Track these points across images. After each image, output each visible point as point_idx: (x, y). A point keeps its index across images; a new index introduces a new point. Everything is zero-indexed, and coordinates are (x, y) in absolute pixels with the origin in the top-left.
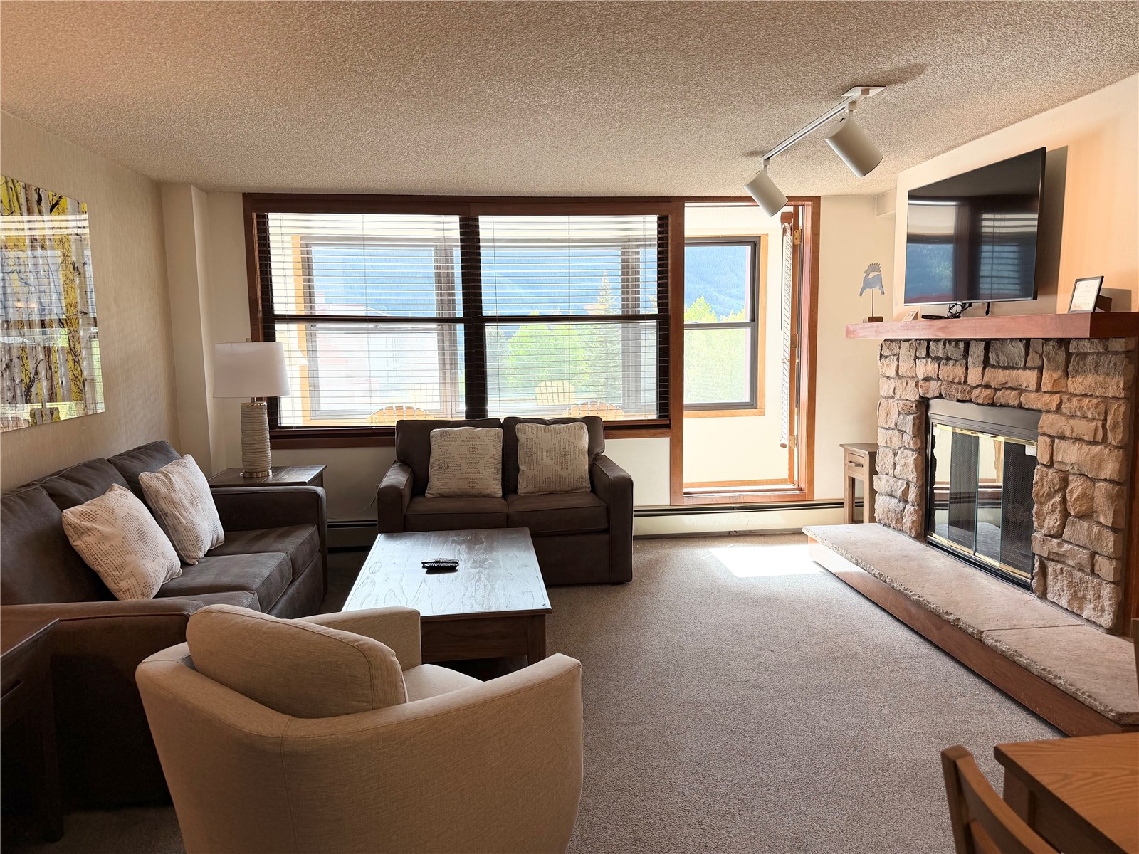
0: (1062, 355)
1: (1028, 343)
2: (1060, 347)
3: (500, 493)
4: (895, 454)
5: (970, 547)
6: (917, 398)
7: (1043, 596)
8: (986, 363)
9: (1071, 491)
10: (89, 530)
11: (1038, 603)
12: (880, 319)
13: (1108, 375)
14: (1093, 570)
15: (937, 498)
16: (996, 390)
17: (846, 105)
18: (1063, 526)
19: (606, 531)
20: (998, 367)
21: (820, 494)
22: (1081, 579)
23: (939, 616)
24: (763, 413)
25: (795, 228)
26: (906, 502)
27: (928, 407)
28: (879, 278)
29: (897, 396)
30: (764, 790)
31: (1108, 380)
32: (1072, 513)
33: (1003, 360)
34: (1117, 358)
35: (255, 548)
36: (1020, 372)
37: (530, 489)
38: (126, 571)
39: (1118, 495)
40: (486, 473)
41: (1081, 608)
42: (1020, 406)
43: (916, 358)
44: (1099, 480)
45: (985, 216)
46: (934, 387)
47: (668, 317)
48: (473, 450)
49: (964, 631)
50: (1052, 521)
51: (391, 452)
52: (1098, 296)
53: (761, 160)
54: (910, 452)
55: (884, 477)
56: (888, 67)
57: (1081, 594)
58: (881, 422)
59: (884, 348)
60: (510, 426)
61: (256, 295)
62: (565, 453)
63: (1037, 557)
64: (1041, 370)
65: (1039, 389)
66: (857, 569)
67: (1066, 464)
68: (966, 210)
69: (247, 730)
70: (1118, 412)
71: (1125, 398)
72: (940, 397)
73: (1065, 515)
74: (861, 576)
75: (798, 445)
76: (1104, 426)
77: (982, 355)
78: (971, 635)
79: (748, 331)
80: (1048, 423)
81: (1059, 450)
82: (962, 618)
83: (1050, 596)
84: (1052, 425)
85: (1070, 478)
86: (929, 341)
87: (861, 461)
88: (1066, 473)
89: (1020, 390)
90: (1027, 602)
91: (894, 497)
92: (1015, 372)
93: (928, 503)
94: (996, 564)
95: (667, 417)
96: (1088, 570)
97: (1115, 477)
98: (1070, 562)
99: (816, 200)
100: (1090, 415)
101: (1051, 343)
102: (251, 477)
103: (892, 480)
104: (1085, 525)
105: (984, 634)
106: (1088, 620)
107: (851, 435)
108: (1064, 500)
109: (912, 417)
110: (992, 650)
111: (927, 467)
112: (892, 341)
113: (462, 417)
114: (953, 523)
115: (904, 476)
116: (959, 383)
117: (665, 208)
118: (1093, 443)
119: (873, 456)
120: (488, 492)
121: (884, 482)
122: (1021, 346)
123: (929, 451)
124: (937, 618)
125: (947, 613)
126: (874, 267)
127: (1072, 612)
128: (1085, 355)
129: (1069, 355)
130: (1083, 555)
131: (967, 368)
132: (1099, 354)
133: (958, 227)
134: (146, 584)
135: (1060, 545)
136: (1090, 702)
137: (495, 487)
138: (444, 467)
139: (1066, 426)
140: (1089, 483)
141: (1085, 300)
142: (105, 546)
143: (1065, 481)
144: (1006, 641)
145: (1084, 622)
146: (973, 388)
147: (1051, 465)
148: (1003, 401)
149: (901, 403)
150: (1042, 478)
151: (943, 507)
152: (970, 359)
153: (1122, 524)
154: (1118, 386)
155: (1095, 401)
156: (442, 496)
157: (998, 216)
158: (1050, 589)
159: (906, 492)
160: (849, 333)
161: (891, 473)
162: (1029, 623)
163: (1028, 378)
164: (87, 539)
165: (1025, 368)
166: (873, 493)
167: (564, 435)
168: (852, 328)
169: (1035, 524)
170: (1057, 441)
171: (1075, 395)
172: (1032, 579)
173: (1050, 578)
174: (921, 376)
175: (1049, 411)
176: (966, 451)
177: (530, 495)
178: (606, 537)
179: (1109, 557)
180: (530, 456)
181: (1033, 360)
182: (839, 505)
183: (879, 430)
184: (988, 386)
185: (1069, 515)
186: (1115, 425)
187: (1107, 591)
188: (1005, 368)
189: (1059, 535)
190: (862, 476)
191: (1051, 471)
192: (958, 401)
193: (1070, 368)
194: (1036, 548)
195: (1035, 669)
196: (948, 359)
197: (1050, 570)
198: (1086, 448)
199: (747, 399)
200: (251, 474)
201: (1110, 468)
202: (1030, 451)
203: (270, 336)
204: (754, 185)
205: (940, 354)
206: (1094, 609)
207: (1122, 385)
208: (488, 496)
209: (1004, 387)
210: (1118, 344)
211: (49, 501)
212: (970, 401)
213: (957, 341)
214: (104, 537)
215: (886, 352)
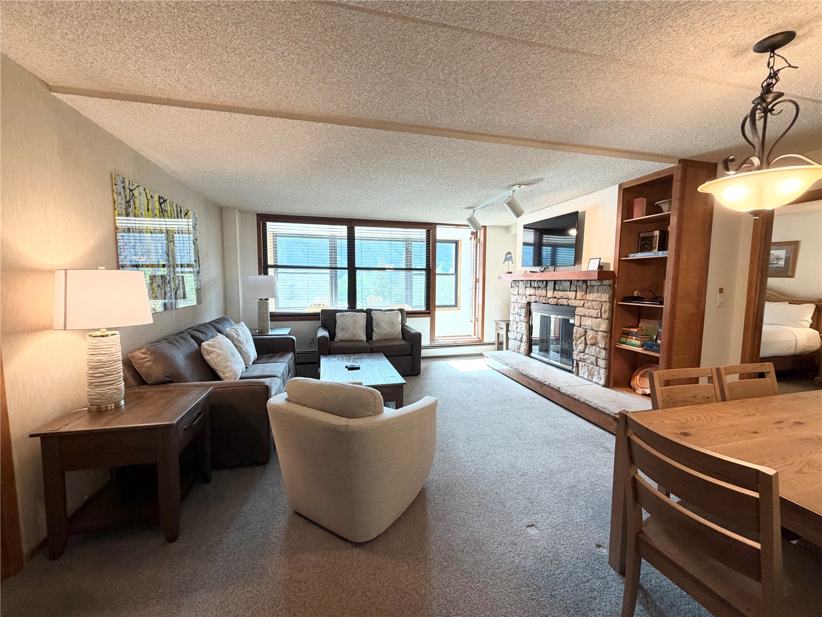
0: (584, 286)
1: (571, 282)
2: (584, 283)
3: (365, 340)
4: (517, 324)
5: (547, 358)
6: (526, 302)
7: (578, 374)
8: (555, 289)
9: (588, 335)
10: (213, 351)
11: (576, 377)
12: (511, 273)
13: (602, 293)
14: (597, 364)
15: (533, 341)
16: (559, 299)
17: (511, 191)
18: (585, 348)
19: (411, 354)
20: (559, 290)
21: (485, 341)
22: (592, 368)
23: (542, 383)
24: (459, 309)
25: (476, 237)
26: (521, 341)
27: (530, 306)
28: (511, 257)
29: (518, 302)
30: (494, 448)
31: (602, 295)
32: (589, 343)
33: (561, 288)
34: (606, 287)
35: (271, 361)
36: (568, 292)
37: (378, 338)
38: (228, 369)
39: (606, 337)
40: (360, 331)
41: (592, 378)
42: (568, 305)
43: (526, 287)
44: (599, 331)
45: (544, 236)
46: (533, 299)
47: (429, 269)
48: (355, 322)
49: (552, 388)
50: (581, 347)
51: (319, 323)
52: (599, 265)
53: (472, 210)
54: (523, 323)
55: (512, 333)
56: (531, 178)
57: (592, 373)
58: (511, 311)
59: (513, 284)
60: (369, 312)
61: (261, 256)
62: (392, 323)
63: (575, 360)
64: (576, 291)
65: (575, 298)
66: (507, 368)
67: (586, 326)
68: (538, 234)
69: (333, 423)
70: (606, 306)
71: (608, 301)
72: (536, 302)
73: (586, 344)
74: (508, 370)
75: (477, 321)
76: (601, 312)
77: (553, 286)
78: (555, 389)
79: (454, 276)
80: (579, 311)
81: (583, 321)
82: (551, 383)
83: (580, 374)
84: (581, 312)
85: (588, 331)
86: (531, 281)
87: (502, 327)
88: (586, 329)
89: (568, 299)
90: (572, 377)
91: (517, 340)
92: (566, 292)
93: (530, 343)
94: (558, 364)
95: (429, 309)
96: (595, 364)
97: (605, 330)
98: (588, 361)
99: (485, 227)
100: (595, 308)
101: (580, 282)
102: (262, 332)
103: (516, 334)
104: (594, 347)
105: (561, 389)
106: (595, 382)
107: (498, 317)
108: (585, 339)
109: (524, 309)
110: (564, 394)
111: (530, 329)
112: (516, 281)
113: (347, 309)
114: (541, 350)
115: (521, 332)
116: (544, 297)
117: (429, 227)
118: (597, 318)
119: (508, 325)
120: (361, 339)
121: (513, 334)
122: (569, 283)
123: (530, 322)
124: (541, 384)
125: (545, 382)
126: (509, 253)
127: (589, 380)
128: (593, 286)
129: (587, 286)
130: (593, 359)
131: (547, 291)
132: (598, 286)
133: (535, 240)
134: (236, 374)
135: (584, 355)
136: (604, 410)
137: (364, 338)
138: (343, 329)
139: (586, 312)
140: (595, 332)
141: (594, 266)
142: (219, 359)
143: (586, 332)
144: (569, 391)
145: (593, 383)
146: (549, 298)
147: (580, 326)
148: (561, 303)
149: (520, 304)
150: (577, 331)
151: (536, 344)
152: (548, 288)
153: (608, 347)
154: (606, 297)
155: (598, 303)
156: (342, 341)
157: (549, 236)
158: (580, 372)
159: (522, 338)
160: (499, 278)
161: (515, 331)
162: (574, 384)
163: (571, 294)
164: (212, 355)
165: (570, 291)
166: (507, 339)
167: (392, 316)
168: (501, 276)
169: (574, 348)
170: (582, 317)
171: (590, 301)
172: (573, 369)
173: (580, 368)
174: (528, 294)
175: (579, 307)
176: (545, 322)
177: (378, 341)
178: (410, 357)
179: (603, 359)
180: (378, 324)
181: (573, 288)
182: (493, 344)
183: (511, 314)
184: (555, 298)
185: (587, 344)
186: (605, 311)
187: (602, 371)
188: (562, 291)
189: (583, 352)
190: (503, 333)
191: (580, 328)
192: (543, 303)
193: (588, 291)
194: (575, 357)
195: (582, 400)
196: (539, 287)
197: (580, 365)
198: (594, 320)
199: (454, 304)
200: (262, 331)
201: (604, 326)
202: (571, 321)
203: (266, 273)
204: (471, 220)
205: (536, 286)
206: (597, 378)
207: (608, 297)
208: (361, 341)
209: (562, 298)
210: (606, 282)
211: (192, 339)
212: (548, 303)
213: (543, 281)
214: (219, 355)
215: (514, 285)
